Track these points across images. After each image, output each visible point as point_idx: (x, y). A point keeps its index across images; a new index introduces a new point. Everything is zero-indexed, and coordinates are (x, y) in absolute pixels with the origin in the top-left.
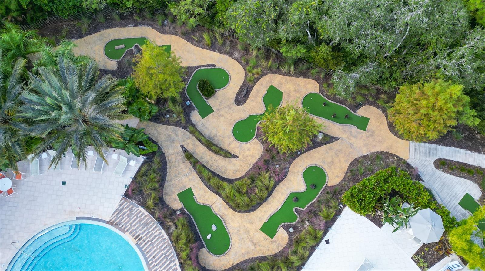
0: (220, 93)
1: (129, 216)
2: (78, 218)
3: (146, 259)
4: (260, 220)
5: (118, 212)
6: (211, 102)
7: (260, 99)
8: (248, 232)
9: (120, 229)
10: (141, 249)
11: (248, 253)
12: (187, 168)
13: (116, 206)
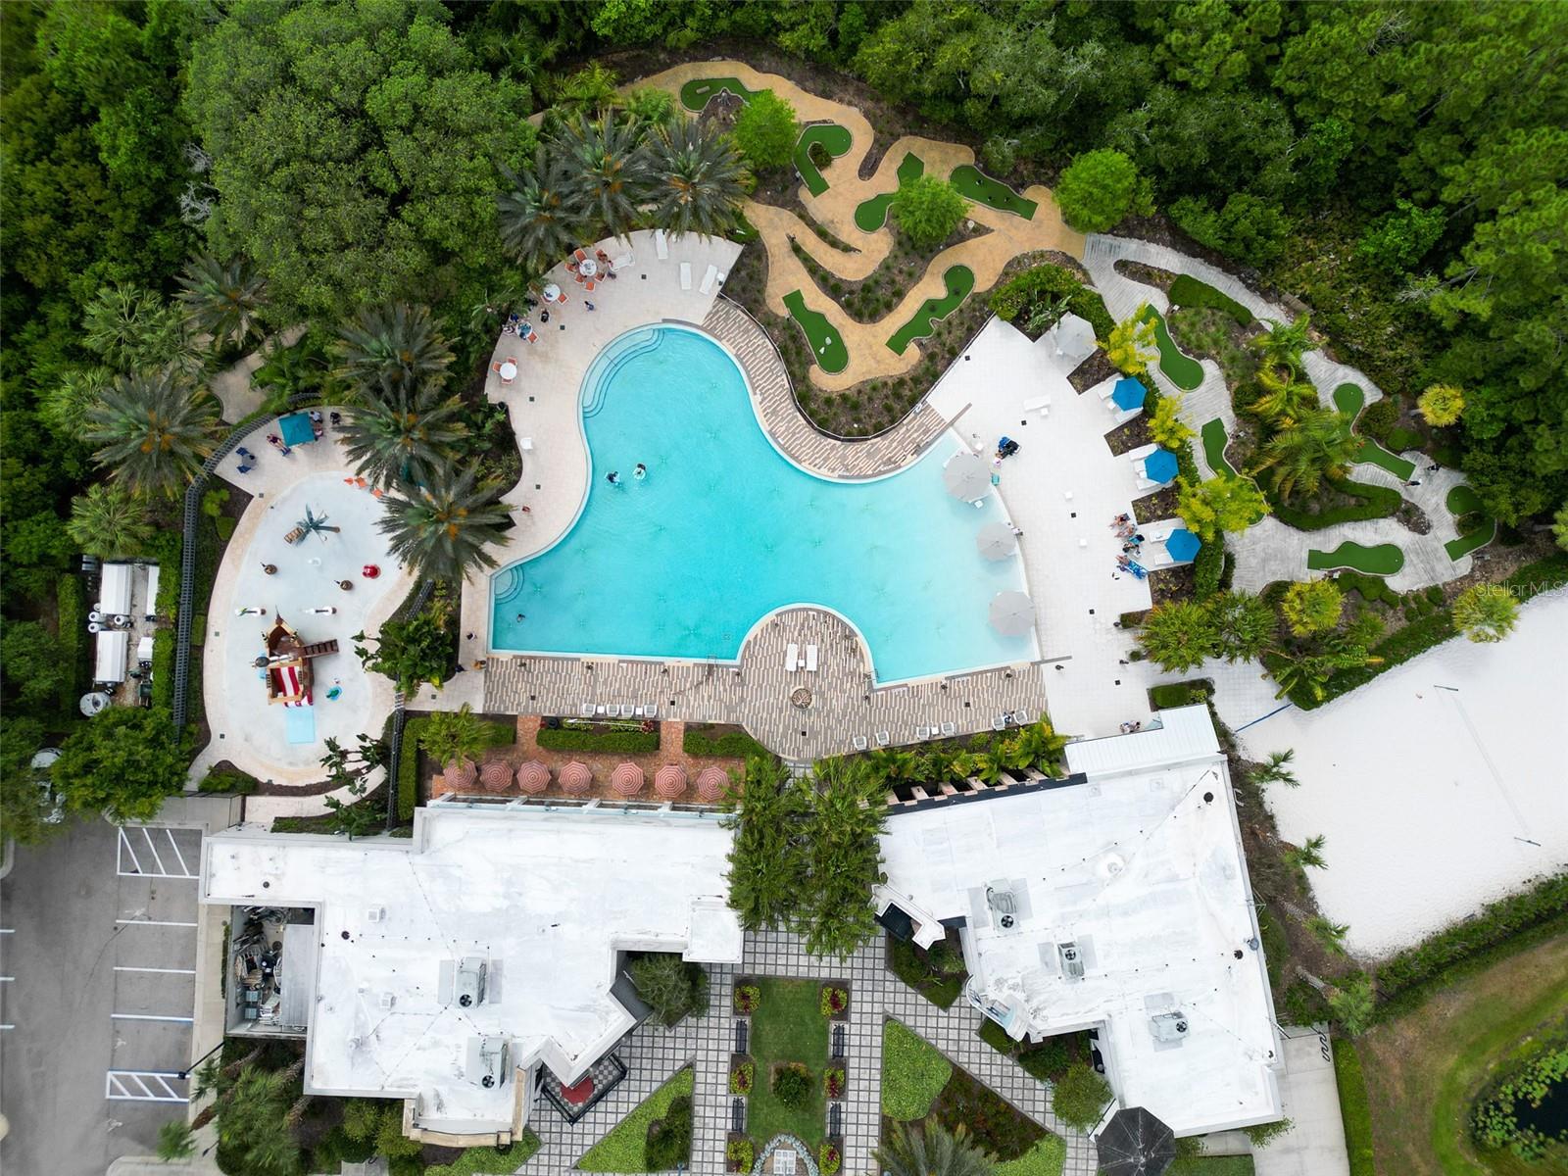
0: (837, 162)
1: (725, 320)
2: (665, 321)
3: (748, 372)
4: (887, 333)
5: (710, 316)
6: (826, 174)
7: (893, 171)
8: (871, 347)
9: (715, 336)
10: (741, 361)
11: (869, 372)
12: (795, 263)
13: (709, 308)
